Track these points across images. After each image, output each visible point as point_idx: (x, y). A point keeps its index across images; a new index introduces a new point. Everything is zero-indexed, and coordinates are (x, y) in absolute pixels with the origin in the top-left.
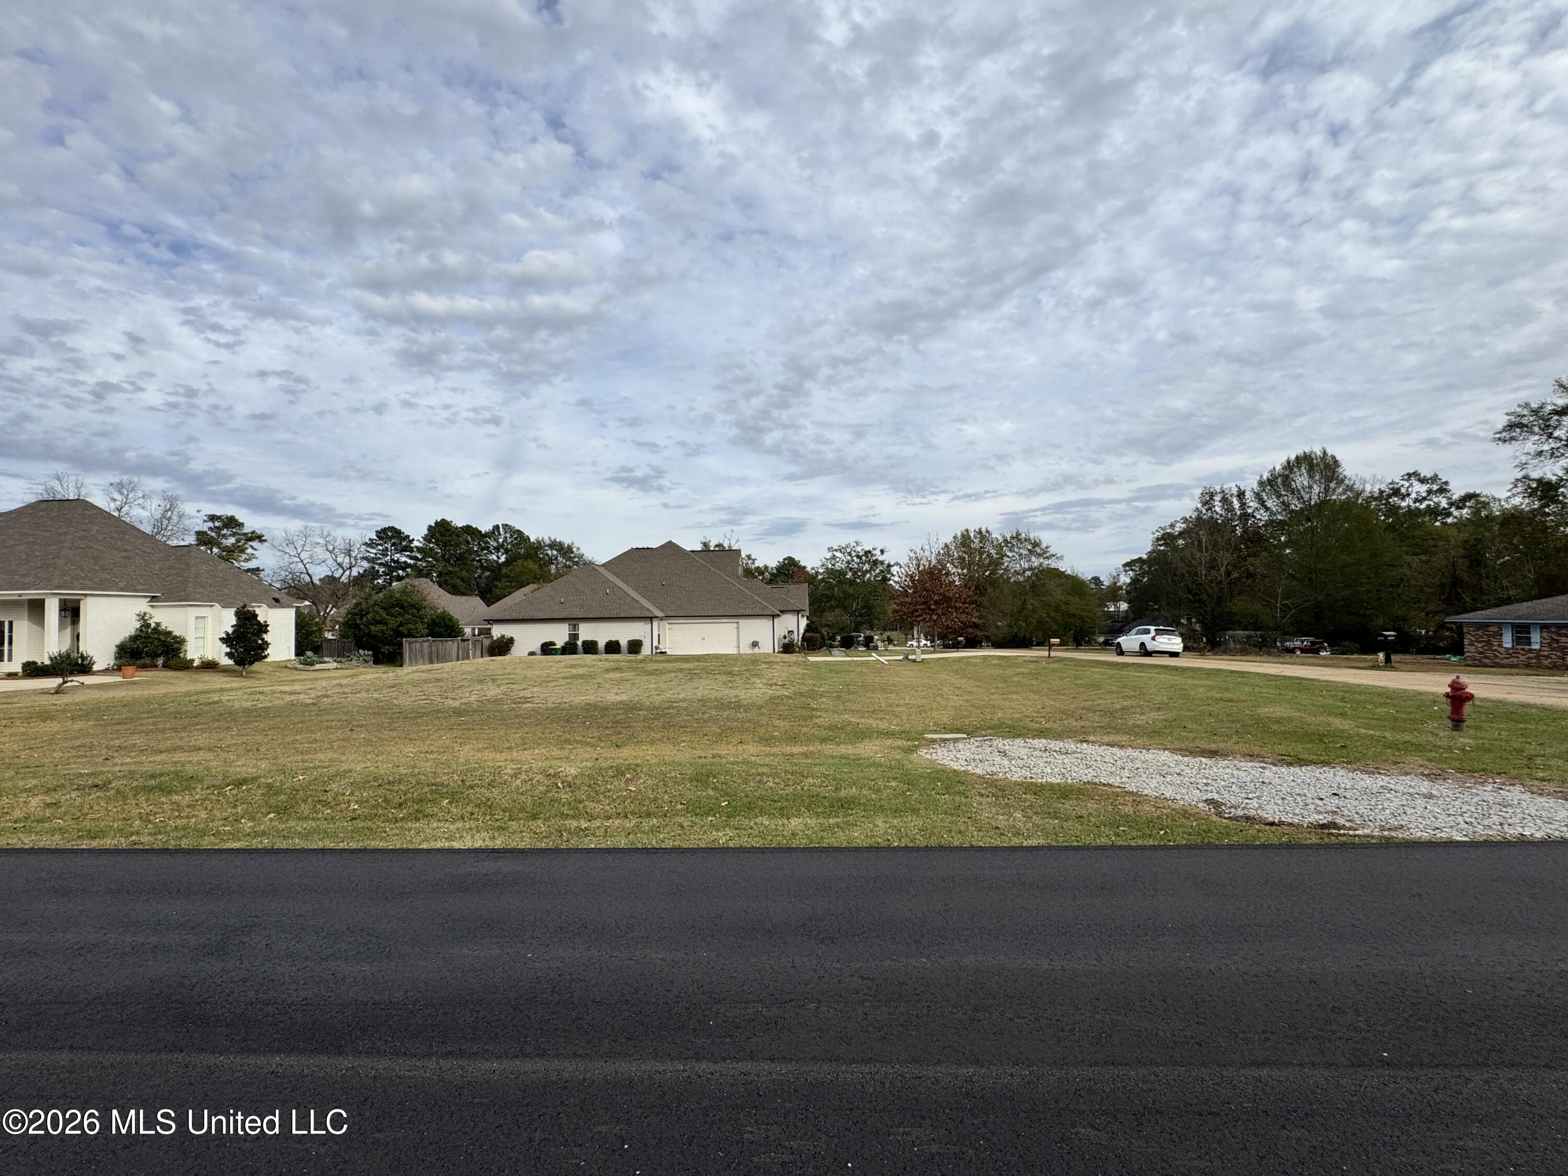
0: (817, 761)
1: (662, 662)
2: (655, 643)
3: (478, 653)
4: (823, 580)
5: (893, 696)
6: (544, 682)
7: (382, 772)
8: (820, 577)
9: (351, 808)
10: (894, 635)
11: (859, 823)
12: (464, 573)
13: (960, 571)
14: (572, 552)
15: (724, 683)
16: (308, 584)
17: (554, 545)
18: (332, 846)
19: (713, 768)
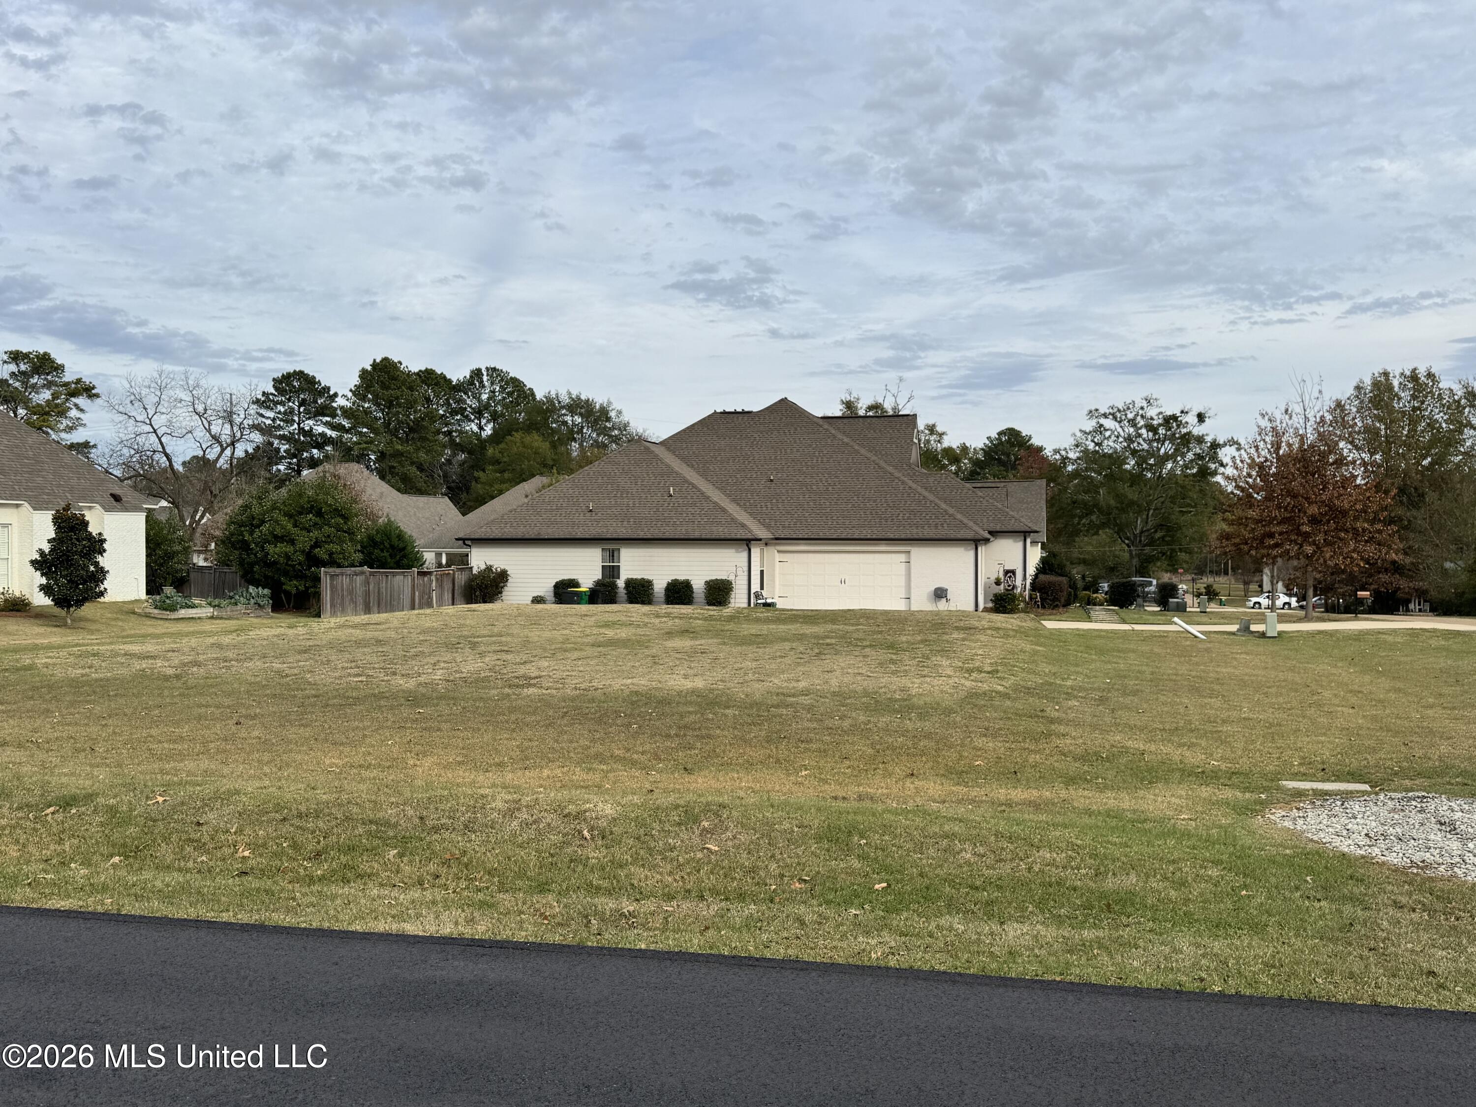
0: (1059, 819)
1: (767, 621)
2: (756, 587)
3: (447, 596)
4: (1076, 474)
5: (1216, 702)
6: (562, 649)
7: (288, 796)
8: (1070, 468)
9: (240, 854)
10: (1221, 582)
11: (1141, 943)
12: (422, 455)
13: (1366, 456)
14: (608, 419)
15: (881, 664)
16: (164, 470)
17: (579, 406)
18: (210, 916)
19: (859, 818)
